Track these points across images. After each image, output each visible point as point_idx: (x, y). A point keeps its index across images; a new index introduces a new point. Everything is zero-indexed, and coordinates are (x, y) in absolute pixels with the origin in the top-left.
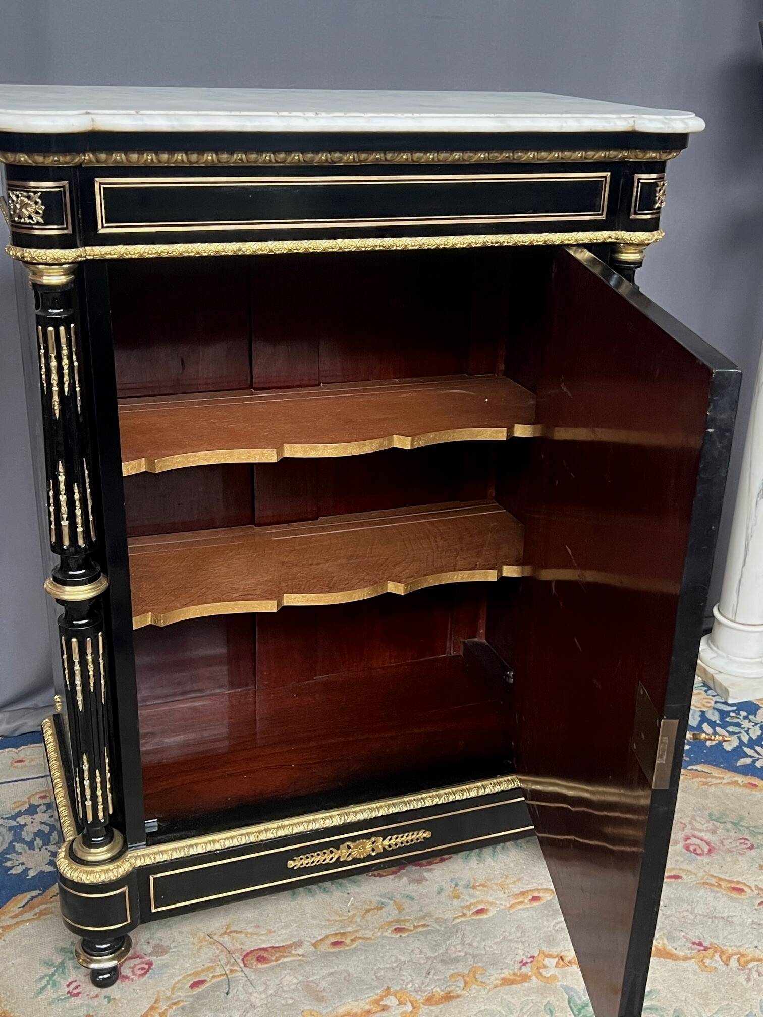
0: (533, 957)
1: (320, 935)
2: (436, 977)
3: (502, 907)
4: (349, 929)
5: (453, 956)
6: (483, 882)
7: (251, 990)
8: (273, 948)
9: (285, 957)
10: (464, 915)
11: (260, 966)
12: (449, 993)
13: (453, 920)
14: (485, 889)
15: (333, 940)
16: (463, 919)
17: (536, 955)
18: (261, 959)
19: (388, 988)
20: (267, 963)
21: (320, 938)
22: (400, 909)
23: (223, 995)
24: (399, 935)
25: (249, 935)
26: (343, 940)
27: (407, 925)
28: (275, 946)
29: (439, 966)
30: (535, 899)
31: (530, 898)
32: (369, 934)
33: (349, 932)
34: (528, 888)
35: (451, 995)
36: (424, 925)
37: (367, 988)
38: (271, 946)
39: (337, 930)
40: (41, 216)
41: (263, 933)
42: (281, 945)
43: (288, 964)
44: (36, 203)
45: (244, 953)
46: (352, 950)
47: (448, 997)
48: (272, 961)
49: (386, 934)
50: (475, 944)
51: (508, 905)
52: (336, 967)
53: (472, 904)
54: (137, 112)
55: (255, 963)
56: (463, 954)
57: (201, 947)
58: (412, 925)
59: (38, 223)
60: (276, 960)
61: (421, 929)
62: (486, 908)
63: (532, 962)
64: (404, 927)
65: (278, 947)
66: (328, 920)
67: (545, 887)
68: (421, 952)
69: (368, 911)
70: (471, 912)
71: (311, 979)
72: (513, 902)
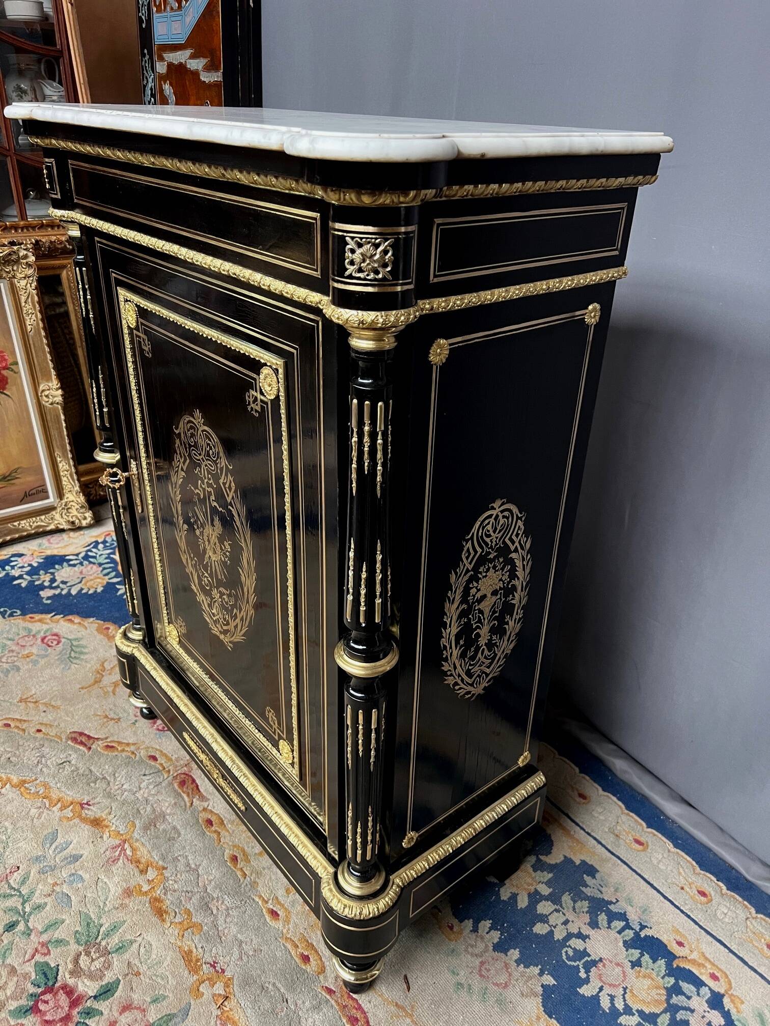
0: (223, 971)
2: (183, 899)
3: (285, 931)
4: (229, 826)
5: (211, 905)
7: (151, 787)
8: (197, 786)
9: (188, 796)
10: (266, 902)
11: (176, 785)
12: (166, 912)
13: (256, 895)
15: (213, 819)
16: (260, 903)
17: (226, 974)
18: (182, 783)
19: (166, 868)
20: (179, 787)
21: (213, 810)
23: (142, 773)
24: (228, 860)
26: (214, 825)
27: (241, 863)
28: (200, 788)
29: (197, 898)
30: (306, 959)
31: (306, 953)
32: (224, 840)
33: (225, 827)
34: (320, 949)
35: (164, 914)
37: (163, 854)
38: (199, 784)
39: (226, 818)
42: (202, 790)
43: (182, 800)
45: (187, 772)
46: (204, 833)
47: (160, 913)
49: (228, 851)
50: (229, 919)
51: (289, 936)
52: (183, 828)
53: (283, 906)
55: (178, 781)
56: (215, 912)
58: (242, 866)
60: (184, 791)
61: (239, 873)
62: (280, 918)
63: (217, 972)
64: (239, 861)
68: (210, 881)
70: (271, 907)
71: (167, 817)
72: (295, 940)
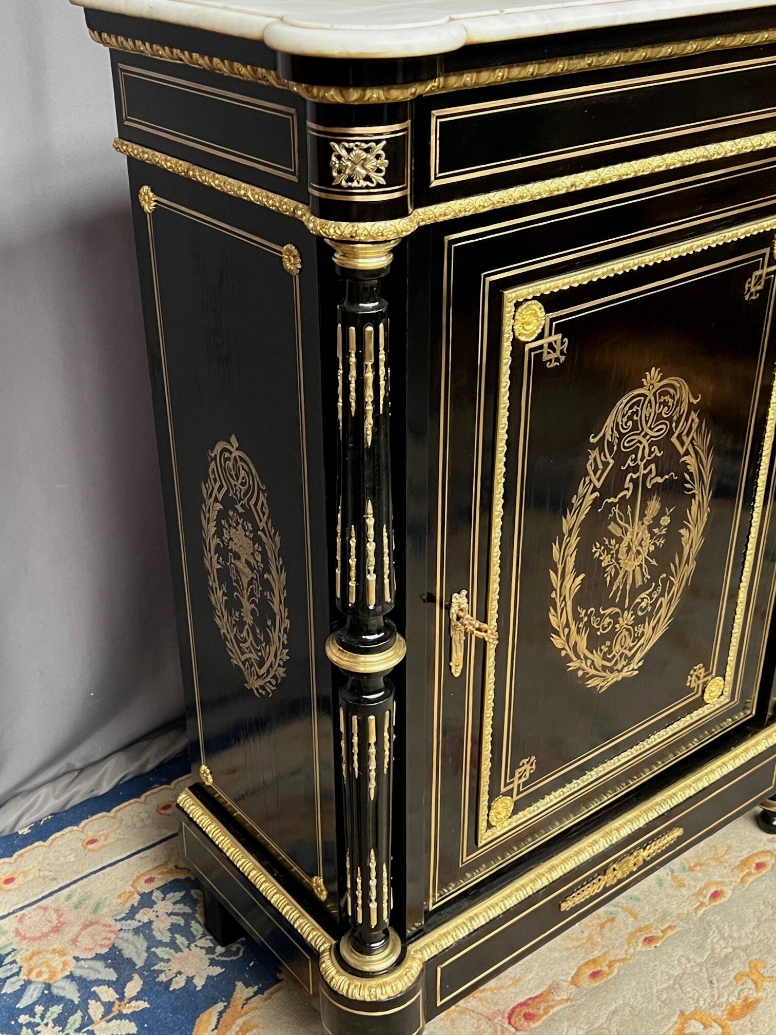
1: (571, 968)
2: (722, 985)
3: (734, 884)
4: (596, 953)
5: (723, 954)
6: (696, 860)
8: (530, 999)
9: (552, 1007)
10: (702, 904)
11: (533, 1025)
12: (746, 999)
13: (696, 913)
14: (703, 868)
15: (588, 971)
16: (704, 909)
18: (529, 1017)
19: (682, 1013)
20: (538, 1020)
21: (573, 973)
22: (635, 916)
24: (653, 946)
25: (496, 991)
26: (599, 968)
27: (654, 932)
28: (533, 995)
29: (719, 971)
30: (759, 866)
31: (754, 865)
32: (621, 954)
33: (599, 957)
34: (745, 855)
35: (750, 1000)
36: (670, 927)
37: (662, 1019)
38: (528, 997)
39: (584, 958)
40: (383, 174)
41: (509, 984)
42: (538, 993)
43: (561, 1014)
44: (378, 157)
45: (506, 1015)
46: (615, 978)
47: (749, 1006)
48: (542, 1016)
49: (639, 949)
50: (735, 935)
51: (739, 880)
52: (613, 1003)
53: (702, 889)
54: (501, 12)
55: (526, 1023)
56: (731, 950)
57: (452, 1020)
58: (659, 931)
59: (379, 186)
60: (546, 1013)
61: (670, 933)
62: (719, 889)
64: (651, 935)
65: (537, 997)
66: (568, 949)
67: (760, 850)
68: (689, 961)
69: (602, 926)
70: (708, 898)
71: (596, 1025)
72: (741, 875)
